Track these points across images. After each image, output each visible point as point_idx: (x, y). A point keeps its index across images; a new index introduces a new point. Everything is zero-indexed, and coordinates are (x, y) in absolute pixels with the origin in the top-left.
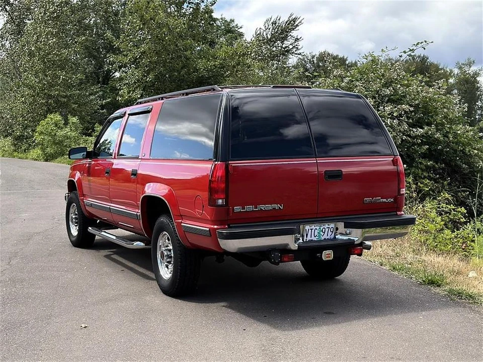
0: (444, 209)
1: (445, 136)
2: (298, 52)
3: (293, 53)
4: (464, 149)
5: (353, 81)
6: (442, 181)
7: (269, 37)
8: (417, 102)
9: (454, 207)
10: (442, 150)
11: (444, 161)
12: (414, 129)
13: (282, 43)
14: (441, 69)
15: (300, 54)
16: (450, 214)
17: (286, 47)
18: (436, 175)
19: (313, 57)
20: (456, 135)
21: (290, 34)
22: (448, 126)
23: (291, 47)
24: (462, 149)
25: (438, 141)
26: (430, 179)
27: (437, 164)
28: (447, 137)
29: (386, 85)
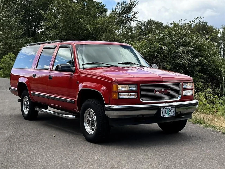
0: (208, 96)
1: (209, 62)
2: (136, 20)
3: (133, 20)
4: (218, 68)
5: (165, 36)
6: (207, 84)
7: (120, 12)
8: (196, 46)
9: (212, 95)
10: (207, 69)
11: (209, 74)
12: (194, 59)
13: (128, 15)
14: (214, 29)
15: (137, 21)
16: (210, 98)
17: (130, 17)
18: (205, 81)
19: (145, 22)
20: (214, 62)
21: (132, 10)
22: (211, 57)
23: (132, 17)
24: (217, 68)
25: (205, 64)
26: (202, 82)
27: (205, 75)
28: (210, 62)
29: (181, 38)
